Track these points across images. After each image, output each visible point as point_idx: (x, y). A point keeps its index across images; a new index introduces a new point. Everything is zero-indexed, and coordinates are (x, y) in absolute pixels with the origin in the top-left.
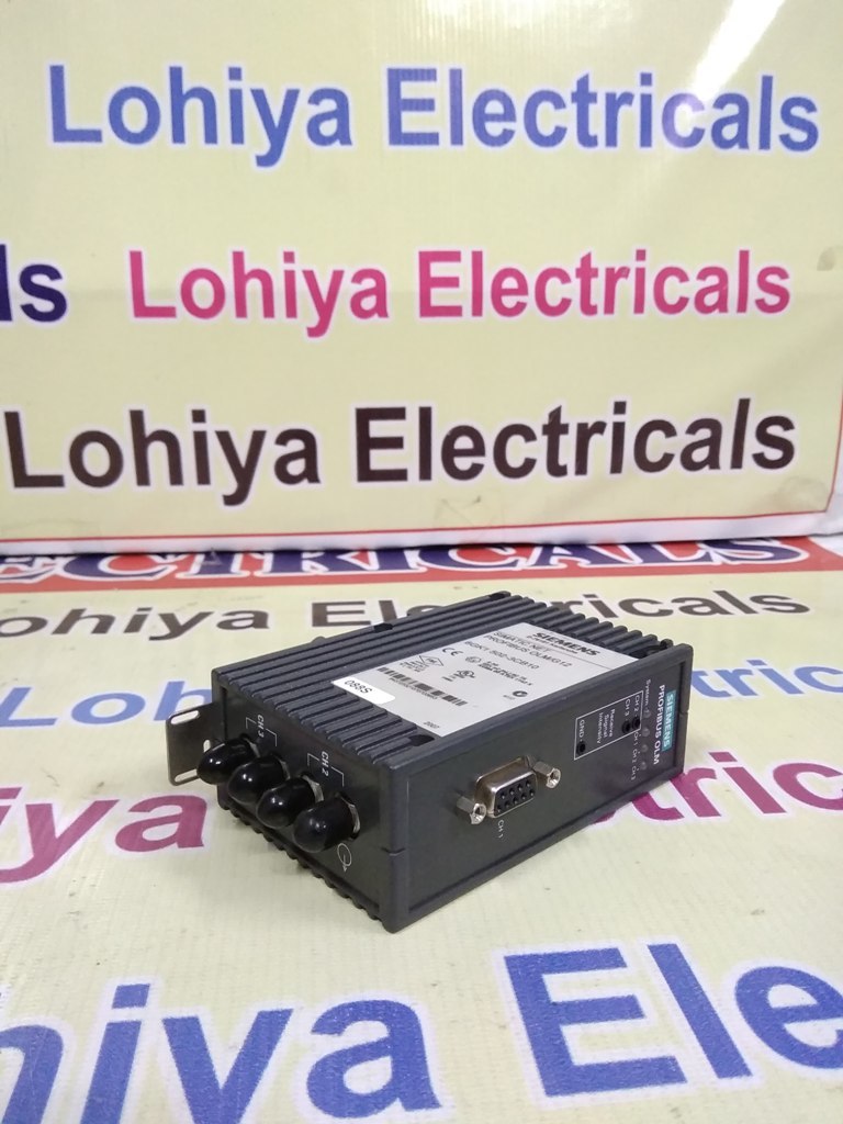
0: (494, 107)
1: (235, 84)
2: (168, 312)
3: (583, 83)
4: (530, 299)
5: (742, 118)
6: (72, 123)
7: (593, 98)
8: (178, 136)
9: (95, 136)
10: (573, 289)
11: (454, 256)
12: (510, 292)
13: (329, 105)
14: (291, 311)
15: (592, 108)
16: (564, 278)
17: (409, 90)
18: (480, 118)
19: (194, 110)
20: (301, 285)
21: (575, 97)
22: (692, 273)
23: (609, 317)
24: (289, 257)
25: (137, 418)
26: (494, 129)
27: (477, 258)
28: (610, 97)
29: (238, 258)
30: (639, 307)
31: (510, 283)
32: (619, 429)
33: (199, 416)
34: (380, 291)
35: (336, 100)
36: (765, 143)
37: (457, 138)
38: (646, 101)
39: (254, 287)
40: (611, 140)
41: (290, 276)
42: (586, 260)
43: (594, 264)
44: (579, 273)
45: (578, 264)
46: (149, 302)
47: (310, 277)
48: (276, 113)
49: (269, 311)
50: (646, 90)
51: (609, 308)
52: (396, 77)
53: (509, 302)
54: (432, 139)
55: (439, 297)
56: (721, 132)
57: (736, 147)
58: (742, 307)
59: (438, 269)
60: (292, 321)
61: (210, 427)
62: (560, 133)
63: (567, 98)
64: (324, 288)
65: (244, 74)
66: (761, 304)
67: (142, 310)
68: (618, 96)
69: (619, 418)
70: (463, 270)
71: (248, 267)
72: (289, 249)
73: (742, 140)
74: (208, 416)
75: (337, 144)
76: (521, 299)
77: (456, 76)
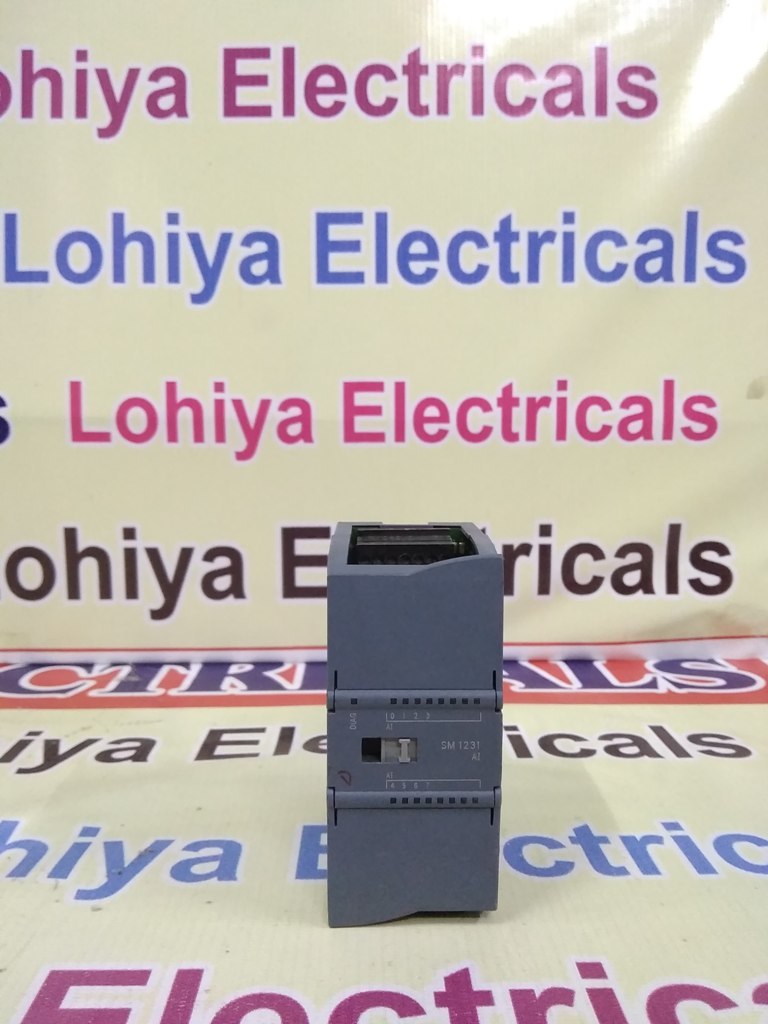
0: (418, 247)
1: (173, 229)
2: (104, 437)
3: (506, 223)
4: (452, 426)
5: (666, 253)
6: (22, 266)
7: (516, 237)
8: (119, 275)
9: (42, 277)
10: (495, 418)
11: (378, 387)
12: (432, 420)
13: (260, 247)
14: (220, 436)
15: (514, 246)
16: (486, 406)
17: (336, 232)
18: (404, 257)
19: (134, 252)
20: (230, 413)
21: (497, 236)
22: (616, 402)
23: (531, 443)
24: (219, 387)
25: (71, 535)
26: (417, 267)
27: (400, 388)
28: (533, 237)
29: (171, 388)
30: (561, 434)
31: (432, 411)
32: (545, 551)
33: (129, 534)
34: (305, 418)
35: (267, 242)
36: (690, 276)
37: (382, 276)
38: (569, 238)
39: (185, 415)
40: (533, 276)
41: (219, 405)
42: (508, 390)
43: (515, 394)
44: (500, 402)
45: (499, 394)
46: (87, 428)
47: (238, 405)
48: (210, 254)
49: (199, 436)
50: (569, 228)
51: (531, 435)
52: (324, 220)
53: (431, 429)
54: (358, 278)
55: (362, 424)
56: (644, 266)
57: (660, 281)
58: (668, 434)
59: (362, 399)
60: (221, 446)
61: (140, 544)
62: (481, 272)
63: (489, 237)
64: (252, 415)
65: (182, 219)
66: (688, 432)
67: (79, 435)
68: (540, 235)
69: (545, 541)
70: (386, 399)
71: (180, 396)
72: (219, 380)
73: (666, 274)
74: (138, 534)
75: (267, 284)
76: (443, 426)
77: (381, 220)
